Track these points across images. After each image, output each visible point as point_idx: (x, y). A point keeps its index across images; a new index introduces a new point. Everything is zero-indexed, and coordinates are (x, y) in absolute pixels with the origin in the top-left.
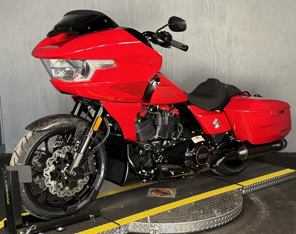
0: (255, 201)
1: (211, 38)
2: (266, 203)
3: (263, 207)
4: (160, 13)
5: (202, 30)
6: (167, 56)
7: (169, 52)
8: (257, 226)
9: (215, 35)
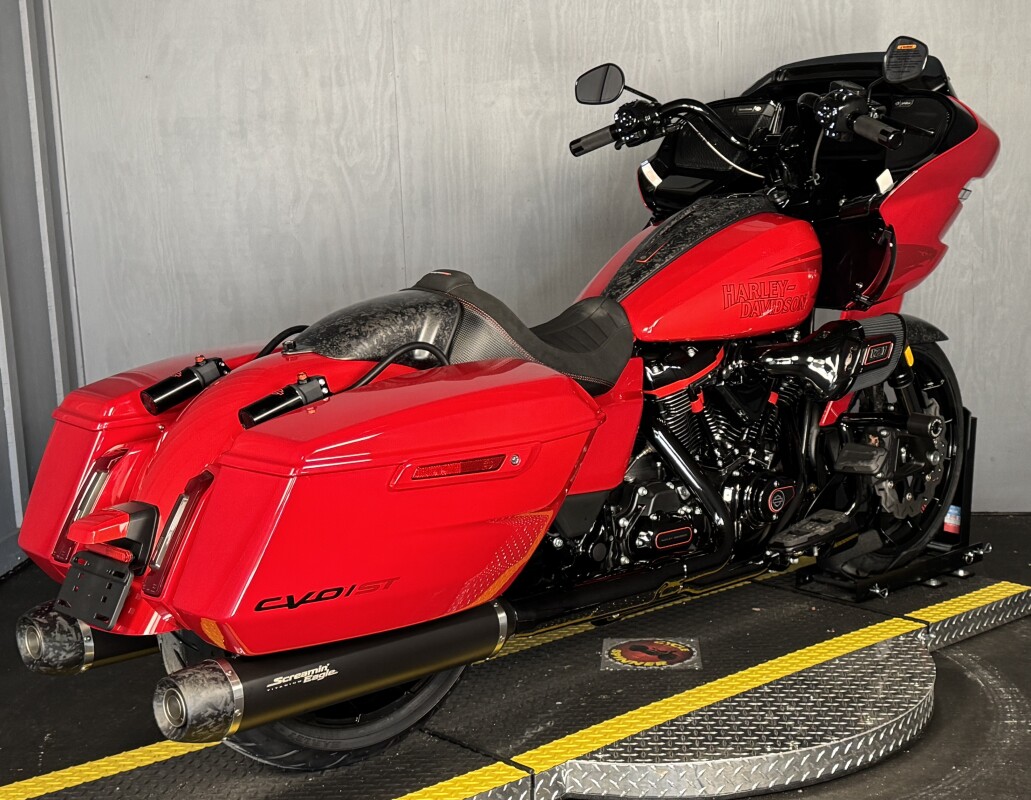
0: (979, 685)
2: (1021, 690)
3: (1008, 704)
4: (643, 17)
8: (987, 773)
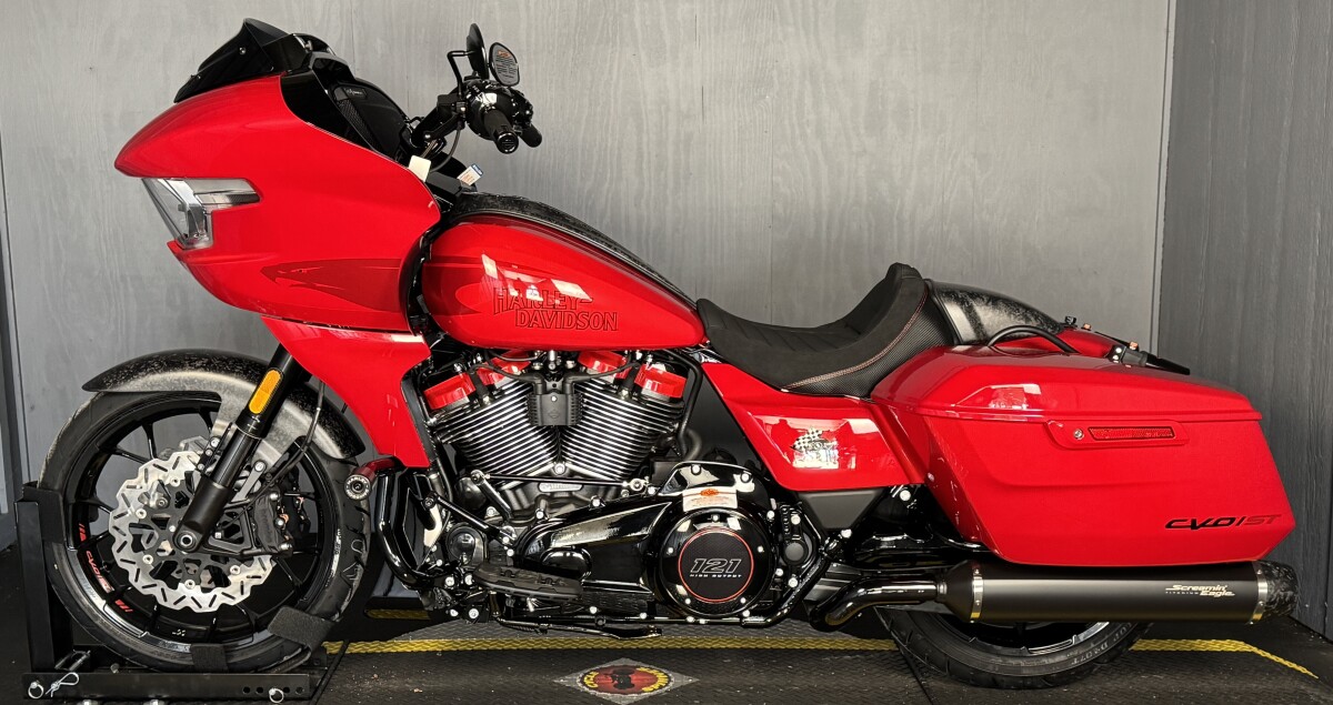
1: (808, 101)
4: (617, 9)
5: (775, 73)
6: (641, 169)
7: (649, 153)
9: (824, 90)
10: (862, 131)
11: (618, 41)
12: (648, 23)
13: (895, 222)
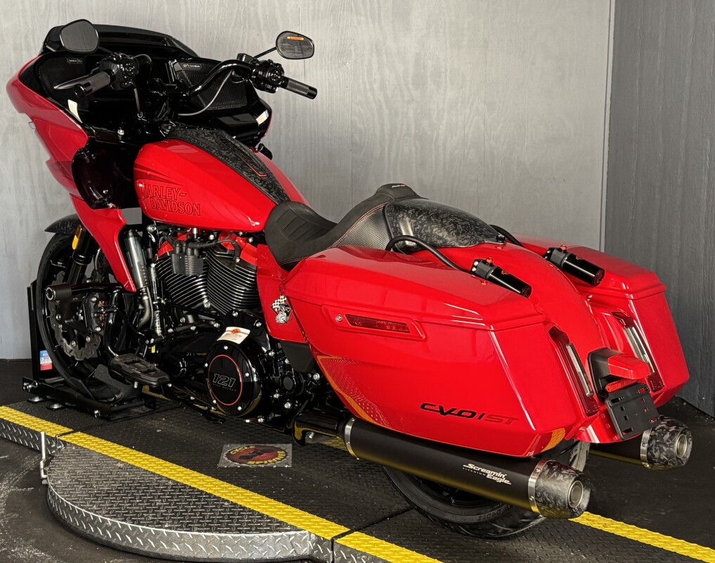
1: (375, 66)
5: (353, 47)
9: (385, 59)
10: (411, 87)
11: (247, 25)
12: (267, 13)
13: (433, 148)
